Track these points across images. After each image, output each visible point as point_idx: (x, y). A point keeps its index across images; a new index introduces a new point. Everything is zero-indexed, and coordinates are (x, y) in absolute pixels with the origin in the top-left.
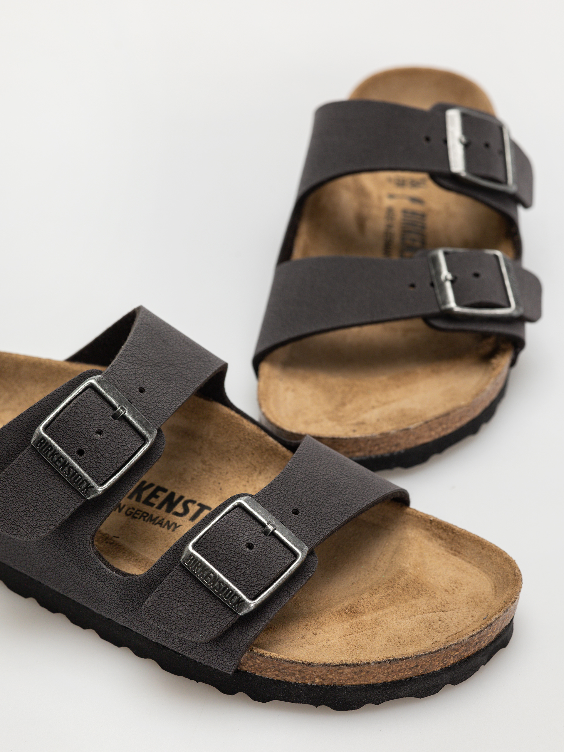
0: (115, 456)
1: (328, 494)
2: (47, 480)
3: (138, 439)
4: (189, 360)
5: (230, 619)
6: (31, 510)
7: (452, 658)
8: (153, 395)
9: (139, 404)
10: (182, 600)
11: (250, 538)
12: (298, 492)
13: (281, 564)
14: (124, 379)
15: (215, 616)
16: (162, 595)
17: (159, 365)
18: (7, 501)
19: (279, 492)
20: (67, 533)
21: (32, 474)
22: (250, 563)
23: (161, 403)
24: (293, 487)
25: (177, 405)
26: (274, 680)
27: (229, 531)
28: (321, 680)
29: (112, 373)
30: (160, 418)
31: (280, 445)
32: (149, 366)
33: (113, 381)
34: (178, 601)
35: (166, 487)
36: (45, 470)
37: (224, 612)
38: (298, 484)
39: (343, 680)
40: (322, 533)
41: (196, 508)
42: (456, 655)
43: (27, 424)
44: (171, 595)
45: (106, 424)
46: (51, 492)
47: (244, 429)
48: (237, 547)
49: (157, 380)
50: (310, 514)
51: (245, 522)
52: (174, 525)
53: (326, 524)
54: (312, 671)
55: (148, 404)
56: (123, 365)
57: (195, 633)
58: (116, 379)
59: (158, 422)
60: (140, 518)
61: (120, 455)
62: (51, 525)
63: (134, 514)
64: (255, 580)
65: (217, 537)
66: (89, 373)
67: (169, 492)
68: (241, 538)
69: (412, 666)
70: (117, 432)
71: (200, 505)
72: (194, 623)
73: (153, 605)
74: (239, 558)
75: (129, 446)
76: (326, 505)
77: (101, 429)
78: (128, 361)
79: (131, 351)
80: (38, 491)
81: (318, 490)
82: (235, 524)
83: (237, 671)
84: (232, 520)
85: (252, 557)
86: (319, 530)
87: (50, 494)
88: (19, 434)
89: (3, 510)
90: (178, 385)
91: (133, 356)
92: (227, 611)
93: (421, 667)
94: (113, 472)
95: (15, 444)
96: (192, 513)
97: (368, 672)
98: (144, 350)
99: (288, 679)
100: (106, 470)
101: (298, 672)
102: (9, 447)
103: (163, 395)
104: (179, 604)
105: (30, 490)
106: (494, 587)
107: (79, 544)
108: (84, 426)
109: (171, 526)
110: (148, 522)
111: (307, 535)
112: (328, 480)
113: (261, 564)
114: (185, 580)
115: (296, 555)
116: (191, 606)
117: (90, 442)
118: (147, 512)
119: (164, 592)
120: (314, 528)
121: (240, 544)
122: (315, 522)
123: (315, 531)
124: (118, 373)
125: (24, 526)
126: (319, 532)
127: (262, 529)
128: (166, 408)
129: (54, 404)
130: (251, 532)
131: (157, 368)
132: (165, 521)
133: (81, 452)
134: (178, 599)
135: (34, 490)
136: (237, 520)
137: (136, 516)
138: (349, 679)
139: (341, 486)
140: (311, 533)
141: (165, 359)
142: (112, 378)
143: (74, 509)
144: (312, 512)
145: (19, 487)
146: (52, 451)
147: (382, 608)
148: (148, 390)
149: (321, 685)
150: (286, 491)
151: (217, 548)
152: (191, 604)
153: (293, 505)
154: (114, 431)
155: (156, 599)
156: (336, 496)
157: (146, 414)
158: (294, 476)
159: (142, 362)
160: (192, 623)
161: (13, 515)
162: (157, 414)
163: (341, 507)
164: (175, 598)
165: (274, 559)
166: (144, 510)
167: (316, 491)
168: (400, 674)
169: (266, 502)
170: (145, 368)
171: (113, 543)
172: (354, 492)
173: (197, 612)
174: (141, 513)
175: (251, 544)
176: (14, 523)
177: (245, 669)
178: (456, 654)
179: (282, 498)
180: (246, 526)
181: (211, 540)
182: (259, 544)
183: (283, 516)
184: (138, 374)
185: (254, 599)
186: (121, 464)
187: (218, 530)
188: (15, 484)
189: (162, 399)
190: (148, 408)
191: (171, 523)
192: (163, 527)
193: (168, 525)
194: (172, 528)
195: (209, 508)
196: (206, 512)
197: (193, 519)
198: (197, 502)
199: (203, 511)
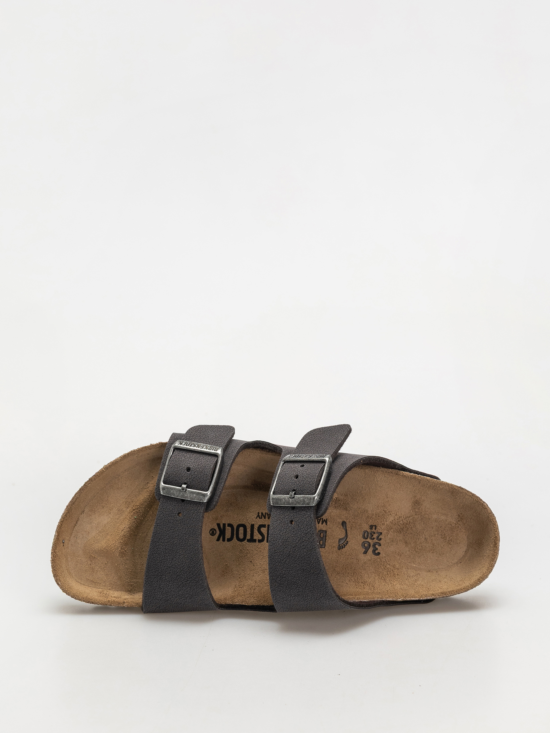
11: (190, 474)
14: (303, 519)
23: (279, 524)
25: (270, 530)
29: (310, 515)
30: (273, 513)
32: (298, 542)
38: (188, 534)
40: (160, 511)
41: (255, 538)
48: (195, 465)
49: (289, 537)
52: (260, 517)
53: (161, 519)
55: (284, 517)
56: (309, 528)
58: (306, 514)
64: (178, 457)
68: (195, 471)
71: (255, 541)
74: (191, 461)
76: (168, 533)
78: (308, 533)
82: (202, 477)
85: (184, 465)
91: (308, 540)
103: (281, 530)
111: (166, 503)
113: (178, 465)
115: (165, 482)
120: (166, 511)
122: (167, 516)
124: (308, 520)
127: (188, 484)
128: (275, 523)
131: (294, 544)
139: (167, 554)
140: (165, 506)
141: (294, 556)
144: (172, 521)
148: (289, 526)
150: (191, 524)
153: (183, 517)
156: (166, 543)
159: (302, 541)
162: (276, 514)
163: (160, 538)
165: (174, 473)
170: (299, 539)
175: (188, 472)
182: (184, 475)
183: (184, 506)
184: (300, 531)
185: (174, 449)
189: (279, 527)
190: (283, 514)
191: (263, 517)
192: (265, 513)
193: (264, 516)
194: (260, 514)
195: (249, 541)
196: (248, 537)
197: (252, 526)
198: (257, 541)
199: (251, 537)
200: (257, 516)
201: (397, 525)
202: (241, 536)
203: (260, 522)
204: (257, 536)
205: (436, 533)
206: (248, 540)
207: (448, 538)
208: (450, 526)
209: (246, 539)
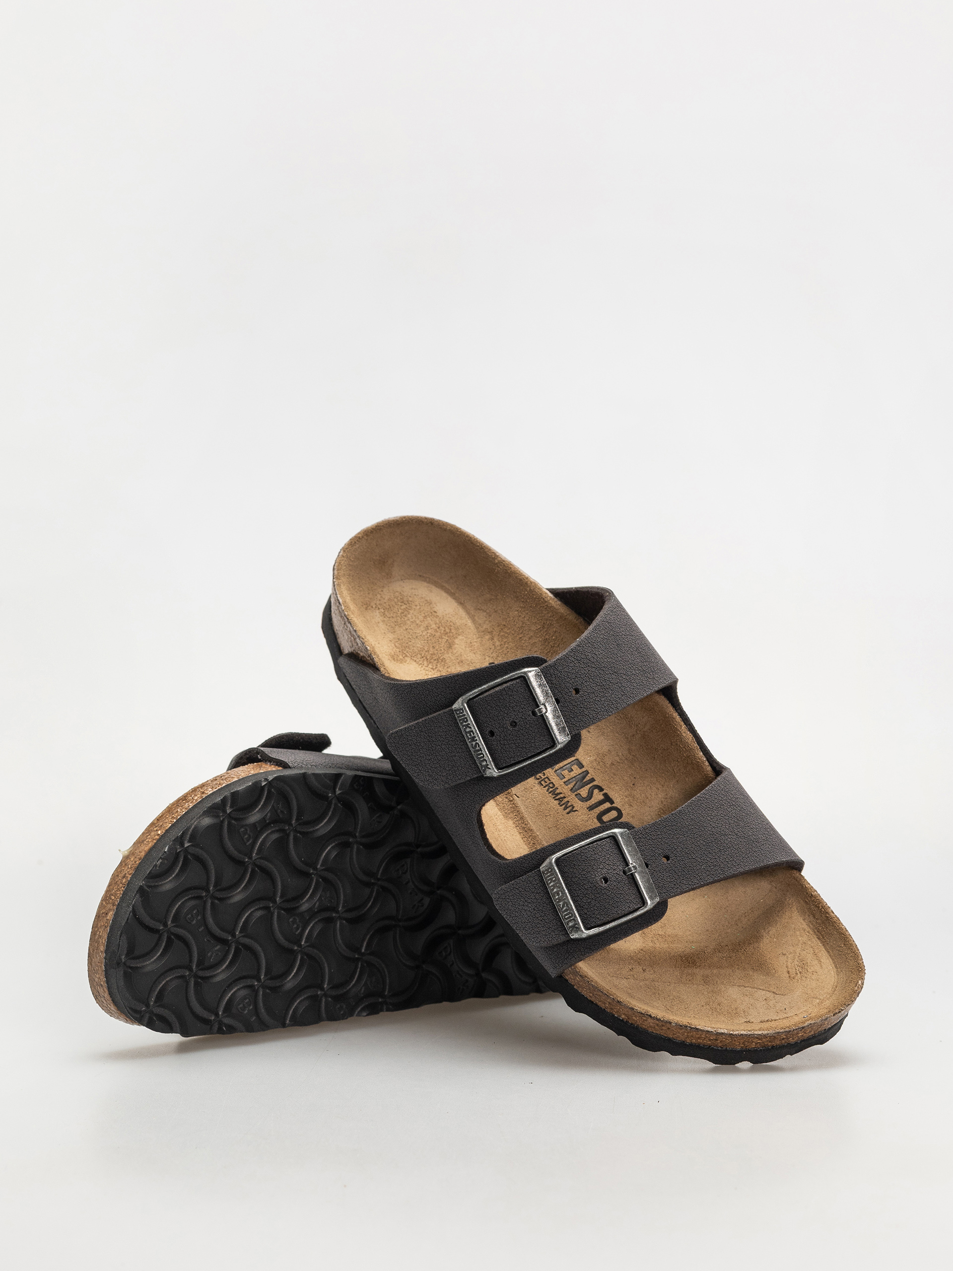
0: (520, 749)
1: (707, 850)
2: (457, 743)
3: (549, 740)
4: (634, 672)
5: (563, 938)
6: (435, 762)
7: (754, 1044)
8: (585, 700)
9: (566, 705)
10: (529, 901)
11: (609, 873)
12: (678, 838)
13: (626, 907)
14: (563, 676)
15: (550, 929)
16: (515, 889)
17: (604, 669)
18: (419, 744)
19: (659, 833)
20: (461, 792)
21: (446, 732)
22: (598, 896)
23: (589, 710)
24: (676, 832)
26: (588, 999)
27: (592, 859)
28: (627, 1018)
29: (553, 668)
30: (581, 725)
31: (707, 763)
32: (594, 668)
33: (551, 676)
34: (526, 901)
35: (584, 763)
36: (458, 734)
37: (560, 929)
38: (682, 830)
39: (645, 1026)
41: (601, 797)
42: (758, 1043)
43: (459, 685)
44: (522, 893)
45: (523, 717)
46: (457, 755)
47: (679, 736)
48: (592, 877)
49: (595, 685)
50: (679, 865)
51: (612, 854)
52: (571, 808)
53: (689, 880)
54: (620, 1008)
56: (569, 661)
57: (529, 935)
58: (555, 675)
59: (578, 728)
60: (545, 787)
61: (525, 750)
62: (446, 783)
63: (542, 780)
64: (596, 913)
65: (579, 860)
66: (533, 659)
67: (584, 770)
68: (600, 869)
69: (712, 1038)
70: (530, 728)
71: (606, 795)
72: (531, 926)
73: (504, 894)
74: (591, 887)
75: (537, 744)
76: (699, 860)
77: (516, 721)
78: (576, 658)
79: (583, 647)
80: (446, 748)
81: (698, 843)
82: (601, 854)
83: (560, 977)
84: (600, 849)
85: (602, 891)
86: (680, 884)
87: (455, 756)
88: (449, 690)
89: (412, 751)
90: (613, 696)
91: (584, 653)
92: (562, 929)
93: (721, 1042)
94: (513, 762)
95: (444, 697)
96: (593, 801)
97: (669, 1029)
98: (596, 649)
99: (599, 1004)
100: (508, 758)
101: (608, 1003)
102: (438, 698)
103: (594, 702)
104: (526, 903)
105: (440, 744)
106: (834, 986)
107: (467, 807)
108: (501, 712)
109: (568, 808)
110: (550, 794)
111: (665, 886)
112: (715, 834)
113: (608, 900)
114: (538, 885)
115: (644, 903)
116: (534, 910)
117: (502, 729)
118: (554, 783)
119: (517, 887)
120: (676, 881)
121: (597, 875)
122: (680, 874)
123: (675, 883)
124: (560, 668)
125: (424, 772)
126: (678, 886)
127: (624, 867)
128: (591, 716)
129: (489, 677)
130: (612, 866)
131: (600, 671)
132: (566, 800)
133: (492, 733)
134: (526, 899)
135: (443, 747)
136: (605, 850)
137: (543, 782)
138: (651, 1027)
139: (725, 845)
140: (670, 884)
141: (612, 665)
142: (551, 673)
143: (470, 778)
144: (682, 863)
145: (432, 737)
146: (466, 723)
147: (721, 967)
148: (582, 693)
149: (626, 1021)
151: (575, 870)
152: (535, 909)
153: (667, 851)
154: (528, 726)
155: (508, 890)
156: (714, 854)
157: (569, 717)
158: (682, 820)
159: (589, 662)
160: (529, 925)
161: (419, 759)
162: (580, 720)
163: (713, 867)
164: (524, 897)
165: (621, 900)
166: (553, 781)
167: (697, 842)
168: (699, 1040)
169: (642, 840)
170: (589, 669)
171: (511, 801)
172: (734, 854)
173: (537, 918)
174: (548, 782)
175: (607, 878)
176: (417, 766)
177: (567, 978)
178: (758, 1041)
179: (660, 840)
180: (610, 859)
181: (573, 861)
182: (614, 881)
183: (652, 858)
184: (580, 674)
185: (587, 929)
186: (522, 758)
187: (583, 854)
188: (430, 734)
189: (592, 706)
190: (573, 712)
191: (569, 804)
192: (561, 806)
193: (566, 806)
194: (568, 810)
195: (612, 802)
196: (607, 805)
197: (591, 808)
198: (604, 792)
199: (605, 803)
200: (573, 811)
201: (437, 669)
202: (614, 814)
203: (578, 804)
204: (598, 796)
205: (408, 622)
206: (612, 804)
207: (402, 607)
208: (386, 613)
209: (613, 805)
